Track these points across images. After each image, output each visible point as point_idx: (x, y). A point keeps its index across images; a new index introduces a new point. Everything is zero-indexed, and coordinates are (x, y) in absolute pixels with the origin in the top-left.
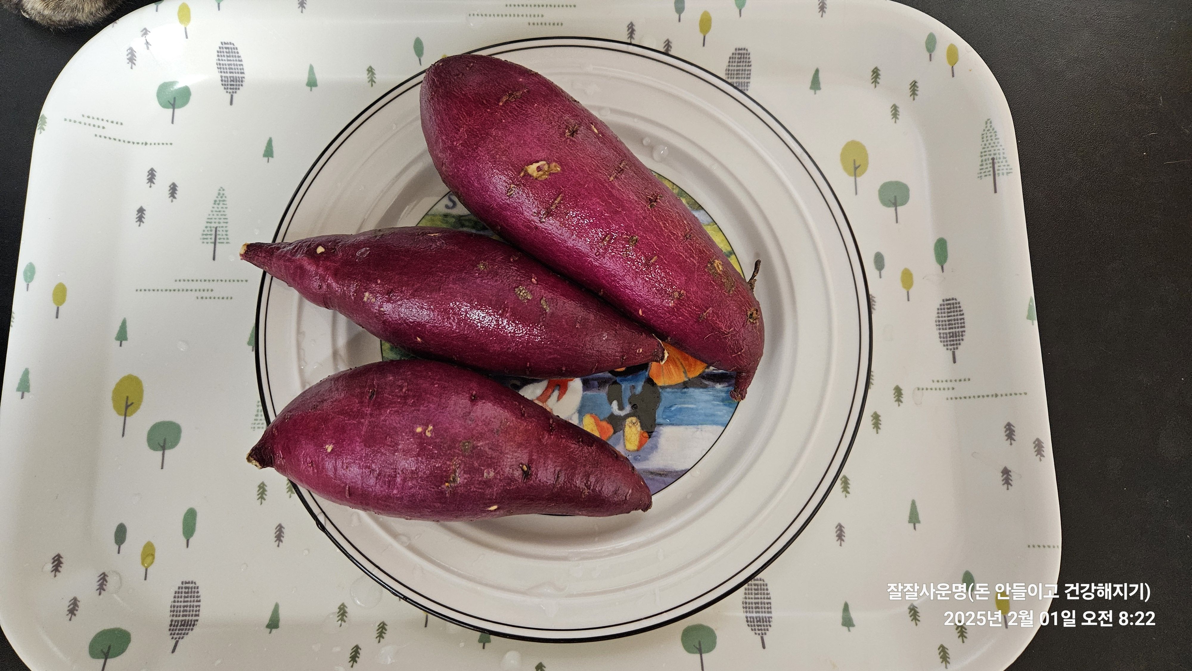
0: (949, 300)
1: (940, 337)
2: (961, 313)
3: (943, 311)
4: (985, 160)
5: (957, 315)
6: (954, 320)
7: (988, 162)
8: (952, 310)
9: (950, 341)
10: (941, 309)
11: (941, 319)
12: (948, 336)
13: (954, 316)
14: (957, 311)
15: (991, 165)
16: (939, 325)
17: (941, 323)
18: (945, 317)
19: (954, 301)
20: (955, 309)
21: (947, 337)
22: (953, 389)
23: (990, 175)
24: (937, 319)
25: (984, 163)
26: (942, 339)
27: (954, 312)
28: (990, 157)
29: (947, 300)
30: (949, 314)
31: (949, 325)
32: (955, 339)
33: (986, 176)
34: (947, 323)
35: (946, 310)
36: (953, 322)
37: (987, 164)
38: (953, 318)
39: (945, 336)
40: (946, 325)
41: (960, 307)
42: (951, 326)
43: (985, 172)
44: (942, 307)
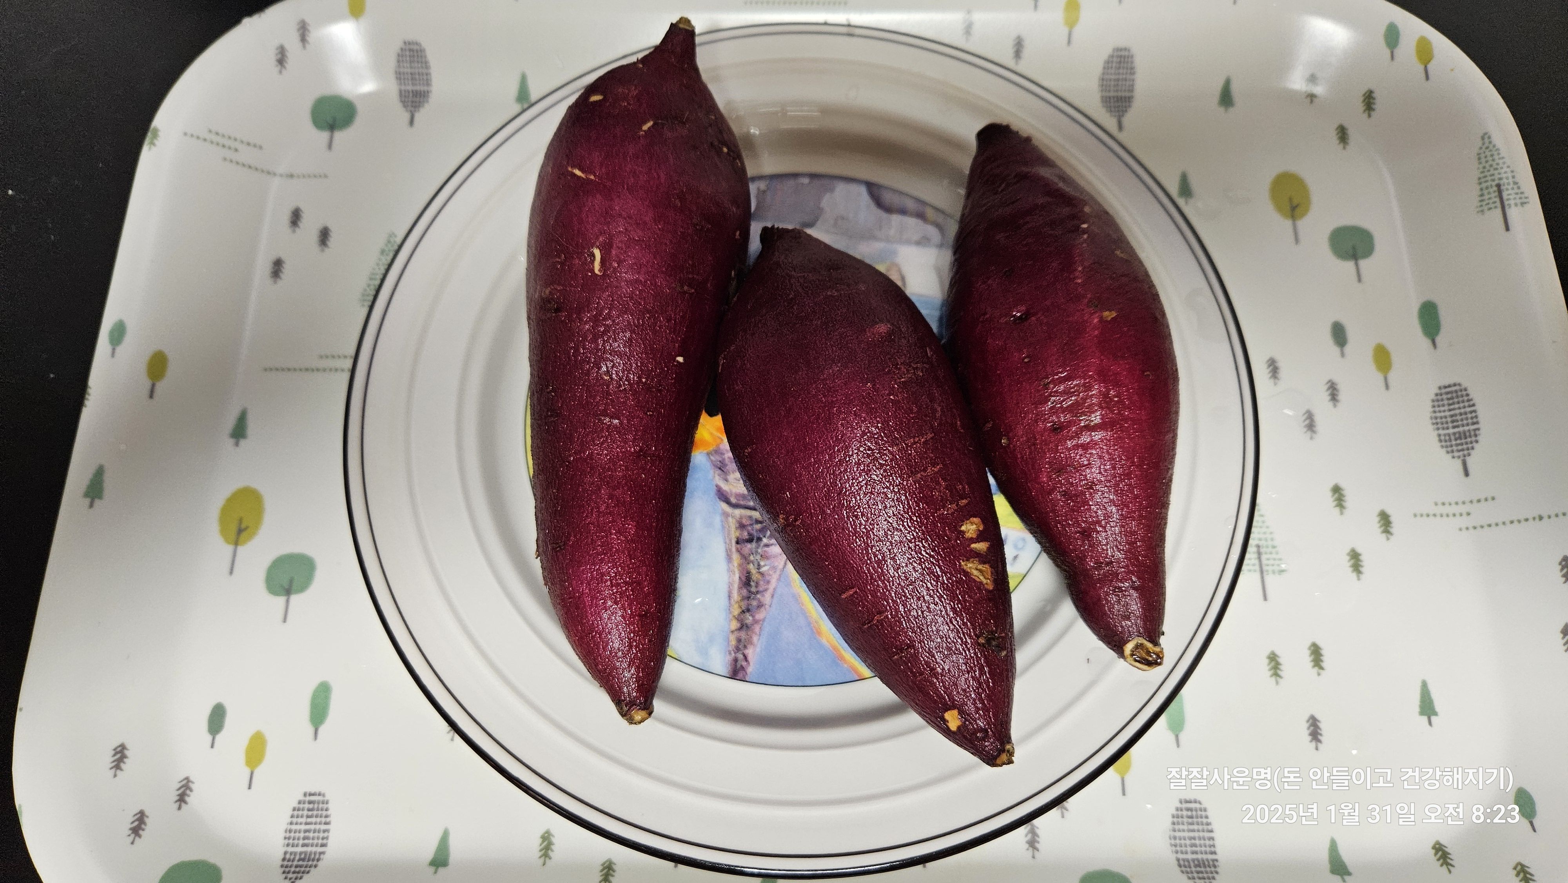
0: (1449, 386)
1: (1440, 441)
2: (1471, 403)
3: (1441, 403)
4: (1487, 188)
5: (1464, 407)
6: (1461, 414)
7: (1492, 190)
8: (1456, 400)
9: (1457, 445)
10: (1438, 401)
11: (1438, 415)
12: (1453, 437)
13: (1459, 408)
14: (1463, 402)
15: (1496, 194)
16: (1437, 424)
17: (1439, 420)
18: (1444, 411)
19: (1457, 388)
20: (1461, 399)
21: (1450, 440)
22: (1468, 514)
23: (1495, 207)
24: (1434, 415)
25: (1485, 192)
26: (1444, 444)
27: (1458, 403)
28: (1494, 184)
29: (1445, 387)
30: (1452, 407)
31: (1453, 422)
32: (1463, 441)
33: (1489, 209)
34: (1449, 419)
35: (1446, 402)
36: (1459, 418)
37: (1489, 193)
38: (1457, 412)
39: (1447, 438)
40: (1447, 423)
41: (1468, 395)
42: (1455, 424)
43: (1487, 205)
44: (1439, 397)
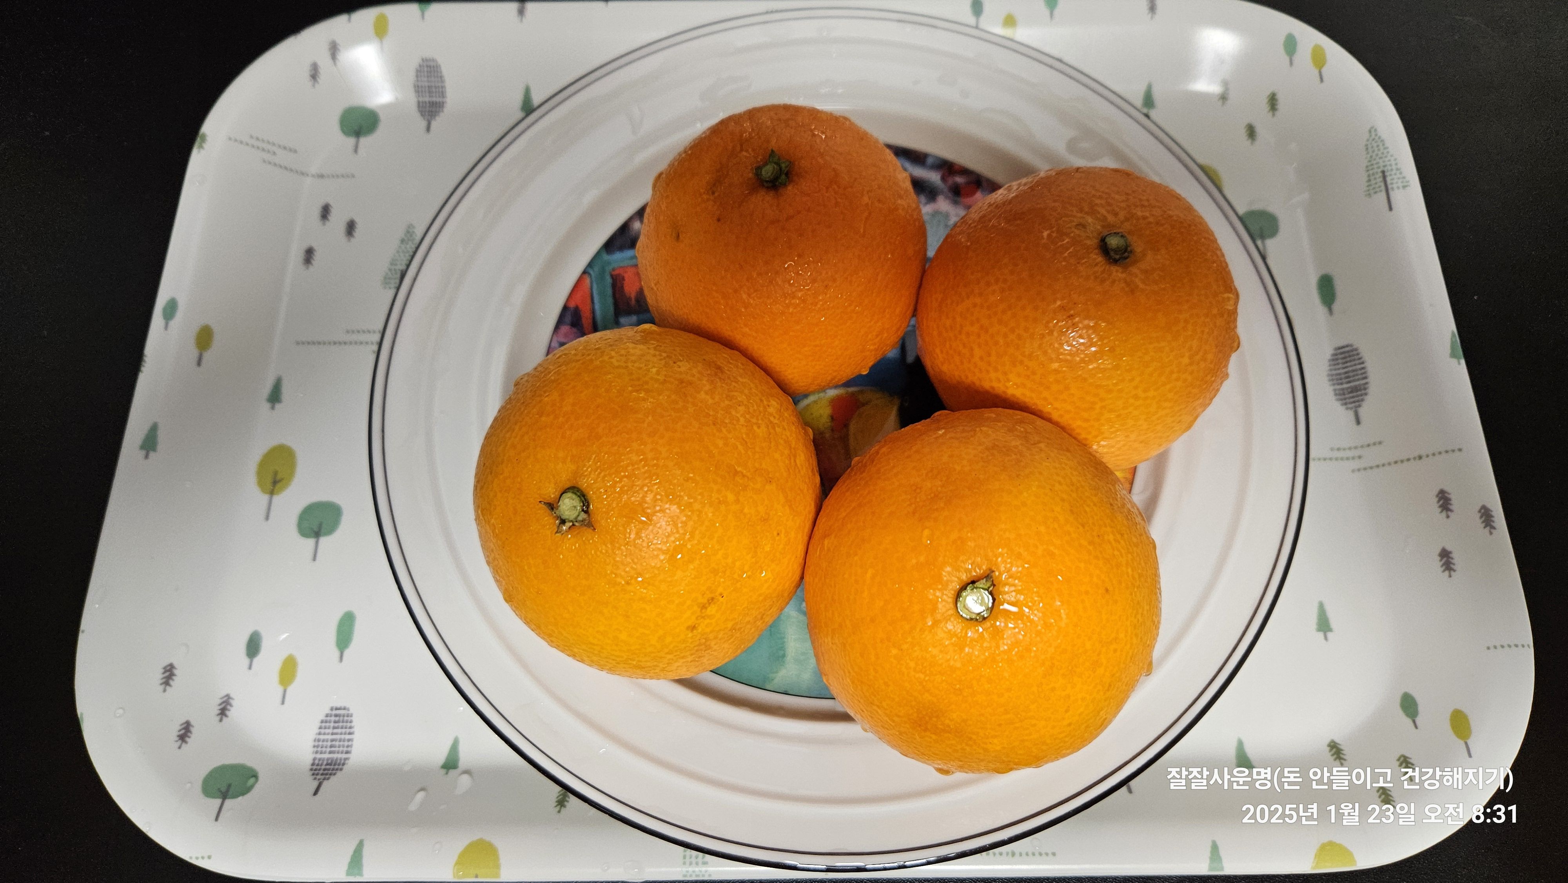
0: (1343, 347)
1: (1336, 395)
2: (1361, 361)
3: (1336, 362)
4: (1373, 174)
5: (1355, 365)
6: (1354, 371)
7: (1377, 176)
8: (1348, 359)
9: (1350, 398)
10: (1334, 360)
11: (1334, 372)
12: (1346, 392)
13: (1351, 366)
14: (1354, 360)
15: (1381, 179)
16: (1333, 380)
17: (1334, 377)
19: (1349, 348)
20: (1352, 358)
21: (1344, 394)
22: (1360, 457)
23: (1381, 191)
24: (1330, 372)
25: (1372, 178)
26: (1338, 397)
27: (1350, 361)
28: (1380, 170)
29: (1340, 348)
30: (1345, 365)
32: (1355, 394)
33: (1376, 193)
34: (1343, 376)
35: (1340, 361)
36: (1351, 374)
37: (1375, 179)
38: (1350, 369)
39: (1341, 392)
40: (1341, 379)
41: (1358, 354)
42: (1347, 380)
43: (1374, 188)
44: (1335, 357)
